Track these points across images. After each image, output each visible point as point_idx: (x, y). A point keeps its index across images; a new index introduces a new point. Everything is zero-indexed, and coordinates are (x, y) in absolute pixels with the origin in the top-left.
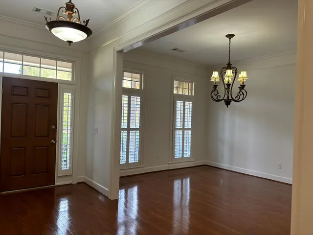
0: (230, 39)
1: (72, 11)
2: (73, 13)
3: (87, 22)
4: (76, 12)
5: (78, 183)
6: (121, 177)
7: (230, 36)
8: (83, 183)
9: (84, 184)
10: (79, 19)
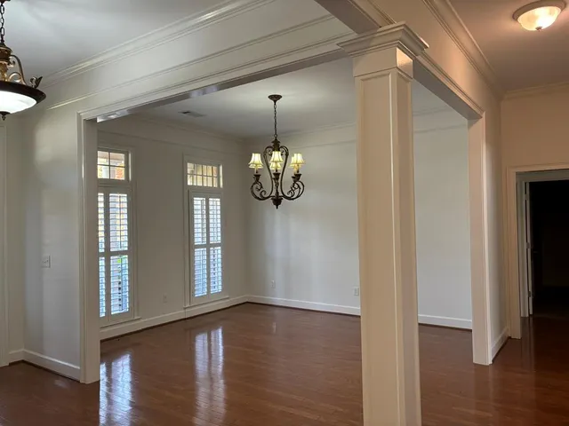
0: (275, 102)
1: (8, 60)
2: (9, 63)
3: (38, 81)
4: (14, 62)
5: (11, 364)
6: (102, 341)
7: (275, 98)
8: (23, 361)
9: (22, 364)
10: (21, 75)
